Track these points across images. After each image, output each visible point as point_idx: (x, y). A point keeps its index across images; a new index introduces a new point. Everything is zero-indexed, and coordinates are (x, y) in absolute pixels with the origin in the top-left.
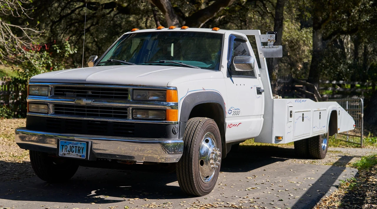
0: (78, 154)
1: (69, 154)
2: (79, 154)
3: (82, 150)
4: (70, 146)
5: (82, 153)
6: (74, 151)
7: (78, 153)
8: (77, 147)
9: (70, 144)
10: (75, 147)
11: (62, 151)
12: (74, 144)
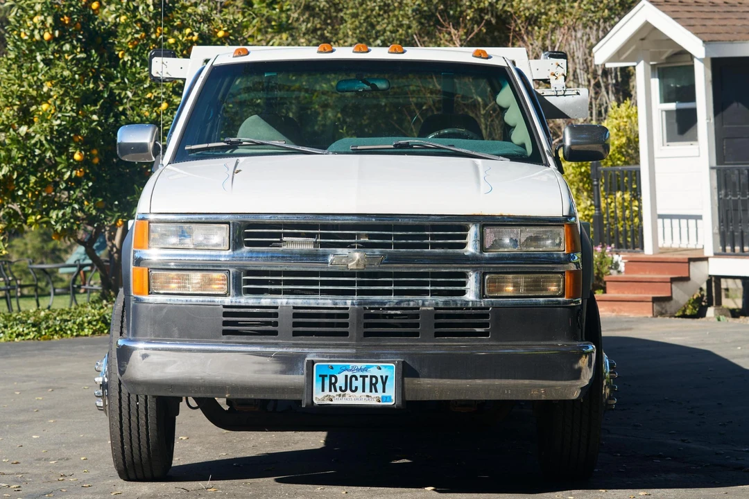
0: (370, 394)
1: (344, 395)
2: (373, 394)
3: (384, 384)
4: (346, 376)
5: (384, 391)
6: (356, 388)
7: (371, 391)
8: (367, 376)
9: (347, 370)
10: (361, 376)
11: (323, 390)
12: (358, 370)
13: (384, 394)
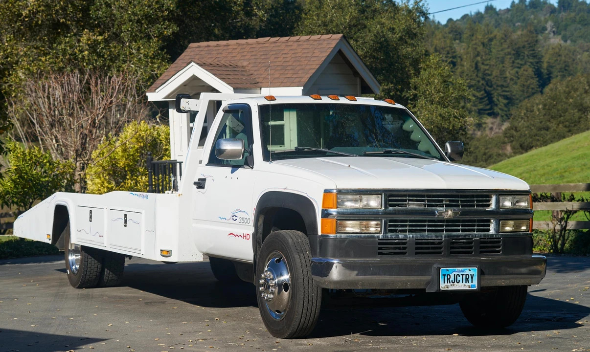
0: (465, 284)
1: (454, 285)
2: (467, 284)
3: (472, 278)
4: (455, 275)
5: (472, 282)
6: (459, 281)
7: (466, 282)
8: (464, 274)
9: (455, 271)
10: (461, 274)
11: (444, 283)
12: (460, 271)
13: (472, 284)
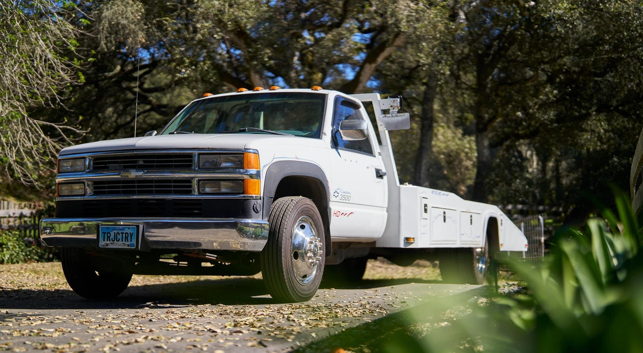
0: (125, 243)
1: (113, 243)
2: (127, 243)
3: (131, 237)
4: (115, 233)
5: (131, 241)
6: (119, 239)
7: (125, 241)
8: (124, 233)
9: (115, 229)
10: (121, 233)
11: (104, 241)
12: (120, 230)
13: (131, 243)
